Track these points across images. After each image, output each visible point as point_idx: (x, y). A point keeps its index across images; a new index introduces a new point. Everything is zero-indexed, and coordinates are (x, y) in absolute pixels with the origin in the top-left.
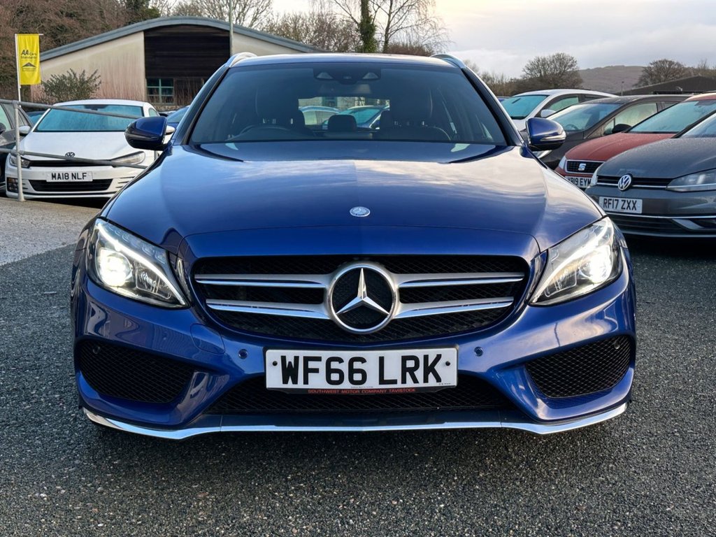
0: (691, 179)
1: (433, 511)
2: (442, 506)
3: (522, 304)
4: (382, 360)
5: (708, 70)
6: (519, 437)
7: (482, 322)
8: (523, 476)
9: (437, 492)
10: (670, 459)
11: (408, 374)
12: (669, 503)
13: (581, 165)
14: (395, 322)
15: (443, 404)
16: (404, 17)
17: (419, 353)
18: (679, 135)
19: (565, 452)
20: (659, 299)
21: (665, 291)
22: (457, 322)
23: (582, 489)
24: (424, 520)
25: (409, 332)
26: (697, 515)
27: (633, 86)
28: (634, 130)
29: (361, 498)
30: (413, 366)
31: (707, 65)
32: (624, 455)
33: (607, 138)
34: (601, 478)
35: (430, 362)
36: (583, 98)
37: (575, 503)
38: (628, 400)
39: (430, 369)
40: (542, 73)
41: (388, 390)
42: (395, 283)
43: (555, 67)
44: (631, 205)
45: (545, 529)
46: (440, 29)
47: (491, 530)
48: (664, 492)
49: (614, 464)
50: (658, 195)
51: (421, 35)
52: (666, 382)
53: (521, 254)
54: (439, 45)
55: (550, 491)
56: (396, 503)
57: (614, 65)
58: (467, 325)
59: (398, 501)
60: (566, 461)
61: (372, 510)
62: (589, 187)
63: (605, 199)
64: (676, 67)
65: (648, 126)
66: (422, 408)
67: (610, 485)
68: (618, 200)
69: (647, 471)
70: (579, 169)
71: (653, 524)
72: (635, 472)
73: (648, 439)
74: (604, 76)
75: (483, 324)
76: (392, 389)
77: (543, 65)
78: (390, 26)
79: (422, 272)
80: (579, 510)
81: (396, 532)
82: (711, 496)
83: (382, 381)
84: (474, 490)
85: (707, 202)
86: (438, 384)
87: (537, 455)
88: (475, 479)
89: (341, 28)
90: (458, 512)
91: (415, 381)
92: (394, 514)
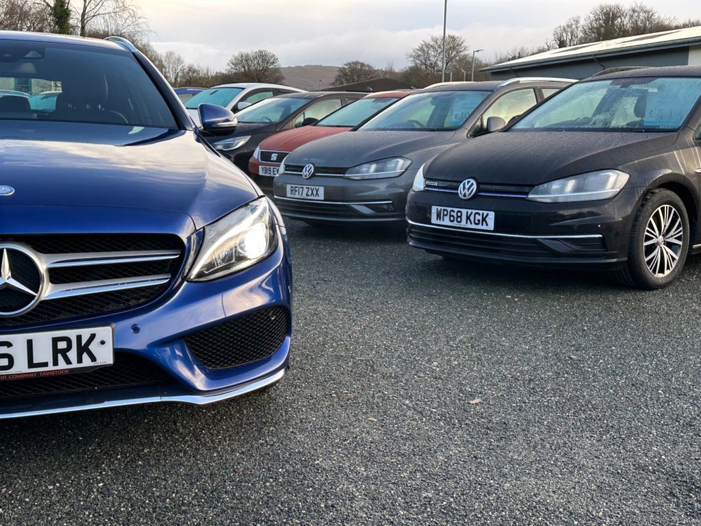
0: (364, 168)
1: (90, 491)
2: (101, 485)
3: (180, 280)
4: (30, 343)
5: (395, 73)
6: (189, 411)
7: (139, 299)
8: (188, 447)
9: (97, 472)
10: (325, 417)
11: (59, 355)
12: (318, 457)
13: (273, 155)
14: (44, 303)
15: (101, 384)
16: (101, 3)
17: (72, 334)
18: (355, 129)
19: (231, 420)
20: (336, 277)
21: (342, 269)
22: (112, 300)
23: (243, 453)
24: (80, 501)
25: (61, 313)
26: (341, 464)
27: (330, 85)
28: (319, 124)
29: (15, 487)
30: (65, 347)
31: (393, 67)
32: (284, 418)
33: (296, 130)
34: (261, 441)
35: (84, 342)
36: (277, 92)
37: (233, 466)
38: (286, 366)
39: (83, 349)
40: (246, 68)
41: (38, 373)
42: (43, 264)
43: (258, 63)
44: (315, 192)
45: (202, 494)
46: (139, 18)
47: (147, 502)
48: (315, 448)
49: (274, 427)
50: (336, 182)
51: (120, 22)
52: (331, 350)
53: (178, 232)
54: (139, 34)
55: (212, 457)
56: (52, 487)
57: (312, 64)
58: (123, 303)
59: (54, 485)
60: (231, 429)
61: (25, 497)
62: (277, 175)
63: (292, 187)
64: (367, 68)
65: (333, 120)
66: (79, 389)
67: (269, 447)
68: (303, 188)
69: (302, 431)
70: (272, 159)
71: (301, 477)
72: (292, 432)
73: (308, 402)
74: (304, 74)
75: (140, 301)
76: (43, 372)
77: (247, 60)
78: (87, 11)
79: (73, 251)
80: (236, 472)
81: (48, 516)
82: (356, 447)
83: (31, 364)
84: (137, 466)
85: (379, 189)
86: (93, 364)
87: (204, 426)
88: (139, 456)
89: (33, 11)
90: (116, 489)
91: (68, 361)
92: (48, 498)
